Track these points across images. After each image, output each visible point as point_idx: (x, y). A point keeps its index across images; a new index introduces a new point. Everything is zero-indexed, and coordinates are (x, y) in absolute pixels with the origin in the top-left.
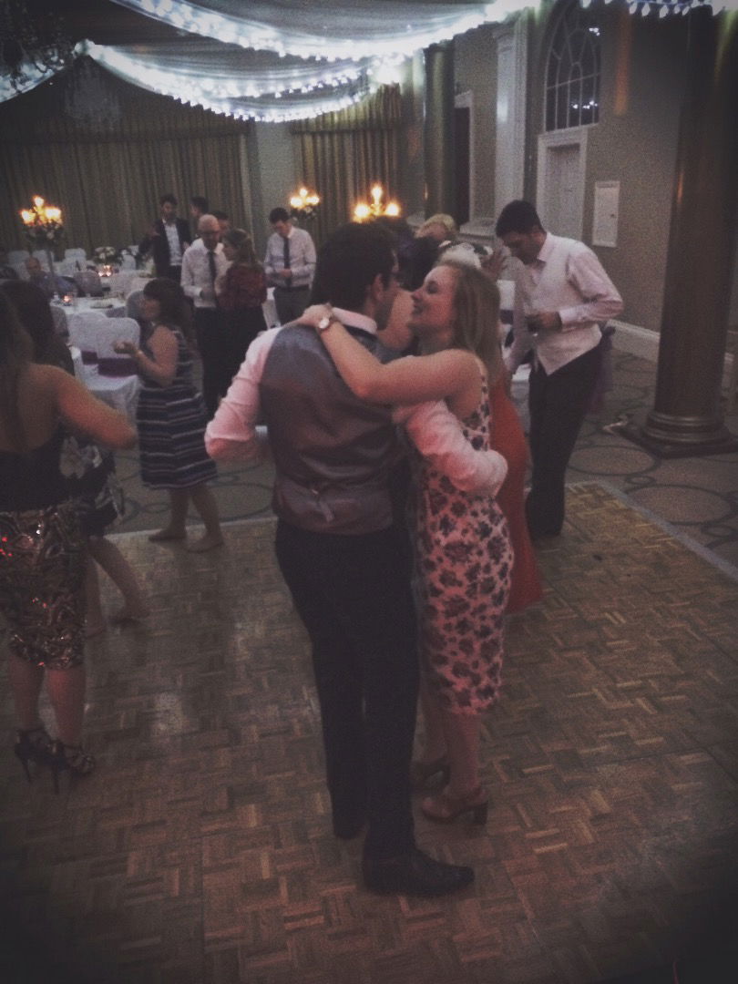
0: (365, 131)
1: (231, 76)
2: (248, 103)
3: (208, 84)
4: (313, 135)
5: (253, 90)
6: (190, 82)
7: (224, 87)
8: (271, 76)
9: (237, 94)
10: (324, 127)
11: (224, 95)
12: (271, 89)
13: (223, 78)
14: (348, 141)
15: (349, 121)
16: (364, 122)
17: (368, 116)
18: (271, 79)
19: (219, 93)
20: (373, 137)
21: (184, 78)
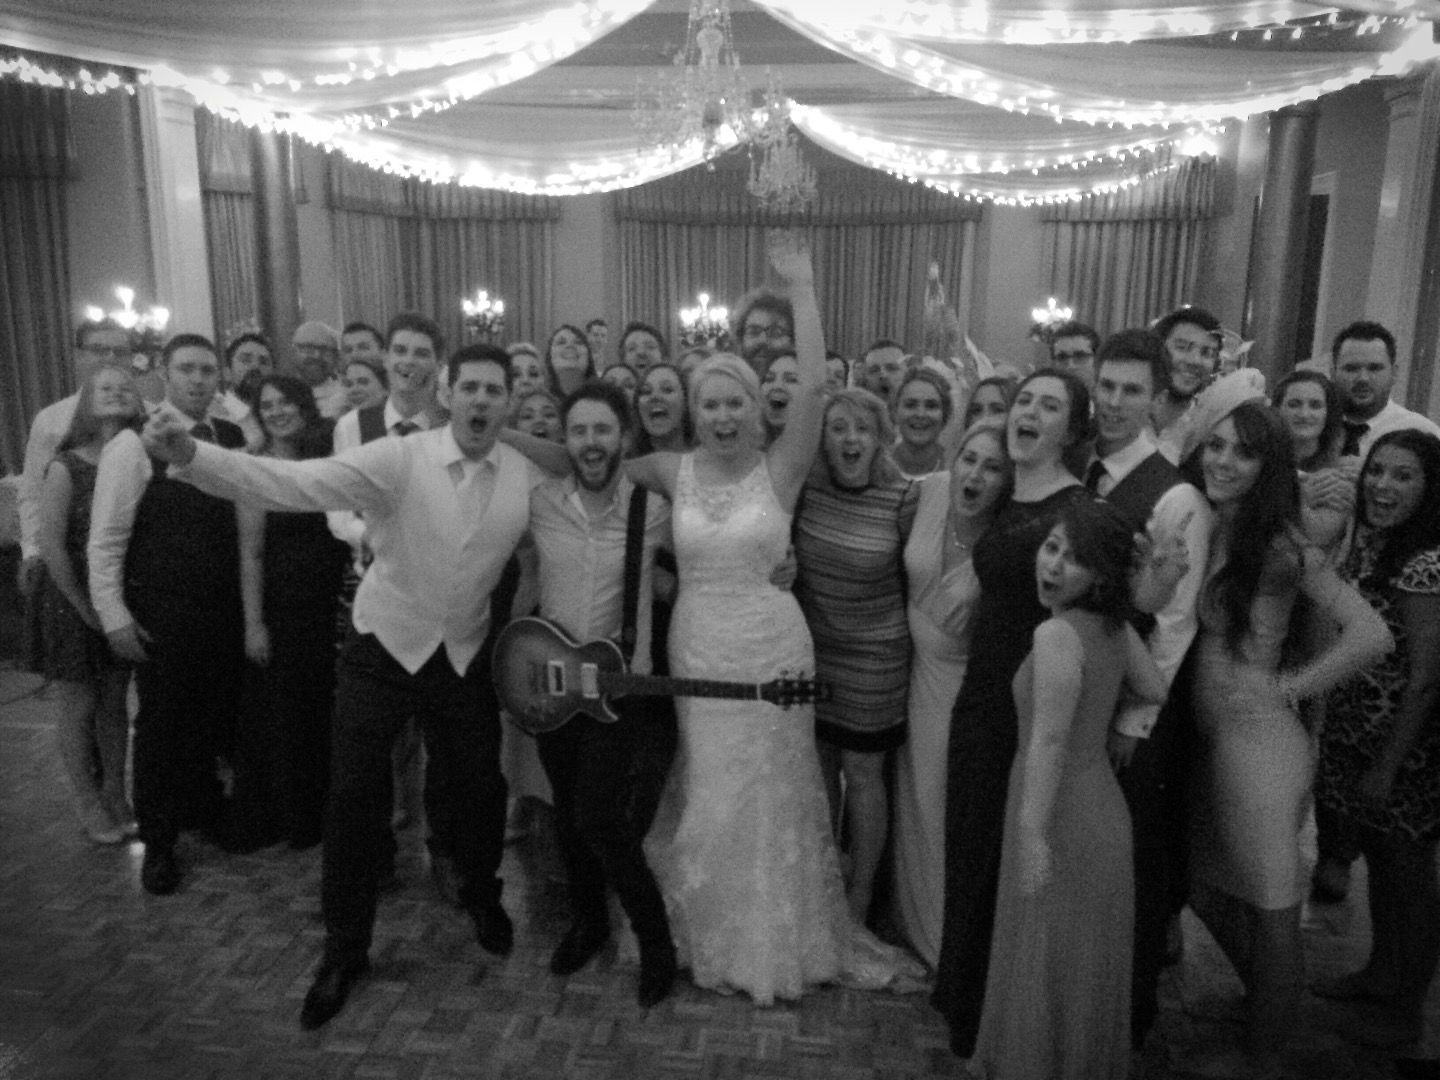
0: (1152, 222)
1: (973, 146)
2: (987, 181)
3: (939, 157)
4: (1074, 224)
5: (999, 165)
6: (915, 154)
7: (961, 161)
8: (1030, 148)
9: (977, 170)
10: (1091, 215)
11: (959, 171)
12: (1028, 164)
13: (962, 149)
14: (1125, 234)
15: (1131, 207)
16: (1153, 210)
17: (1161, 203)
18: (1029, 151)
19: (953, 168)
20: (1165, 231)
21: (907, 148)
